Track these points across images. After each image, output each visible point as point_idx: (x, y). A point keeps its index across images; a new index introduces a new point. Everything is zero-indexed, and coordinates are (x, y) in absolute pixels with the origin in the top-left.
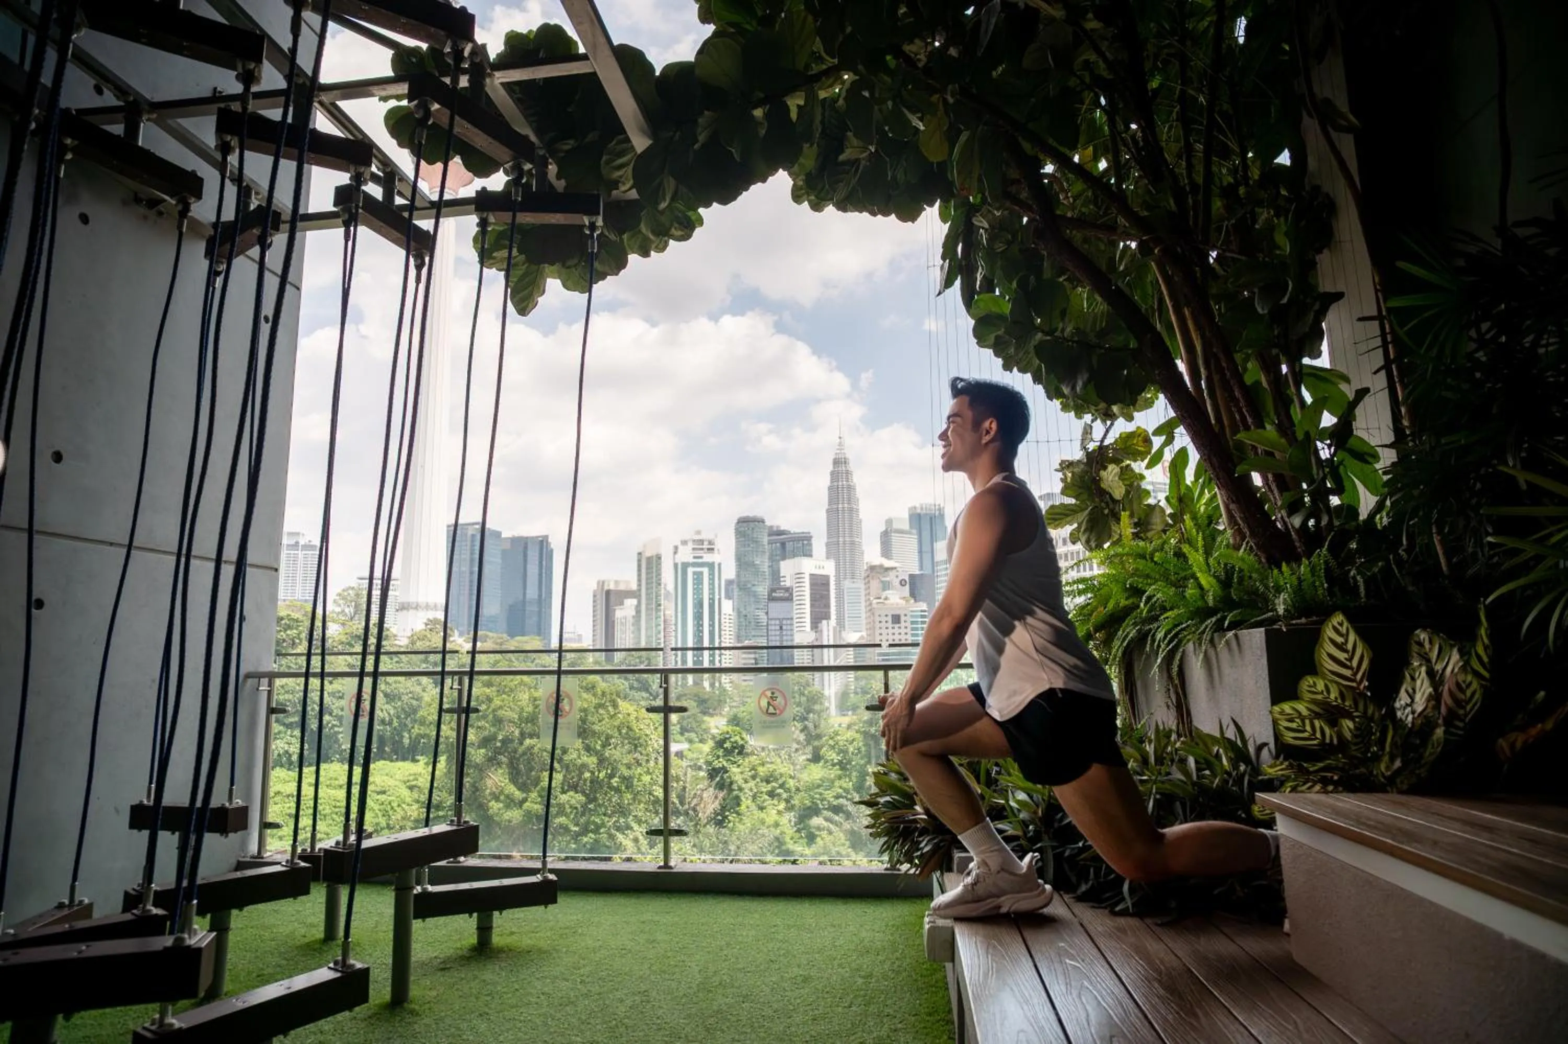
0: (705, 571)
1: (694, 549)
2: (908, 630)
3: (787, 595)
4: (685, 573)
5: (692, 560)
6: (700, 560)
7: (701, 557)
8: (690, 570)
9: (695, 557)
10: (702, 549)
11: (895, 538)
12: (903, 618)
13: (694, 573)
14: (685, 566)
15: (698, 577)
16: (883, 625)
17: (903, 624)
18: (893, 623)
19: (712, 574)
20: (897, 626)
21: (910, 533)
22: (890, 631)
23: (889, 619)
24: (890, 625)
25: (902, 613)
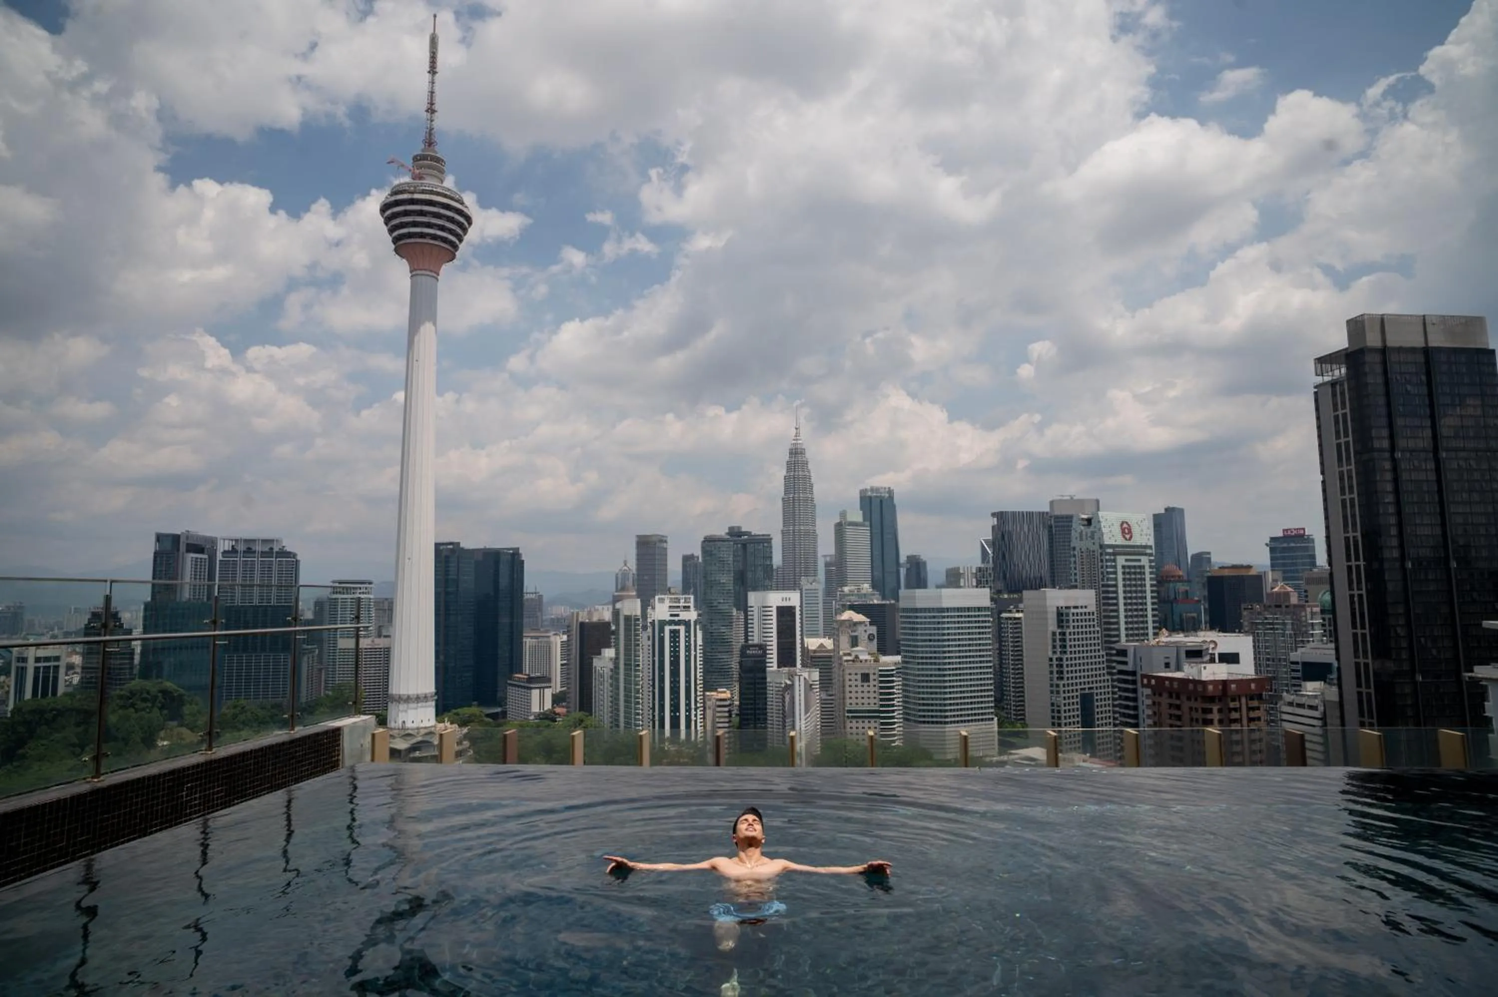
0: (682, 628)
1: (670, 607)
2: (876, 689)
3: (760, 652)
4: (662, 630)
5: (668, 618)
6: (676, 619)
7: (678, 615)
8: (667, 628)
9: (671, 615)
10: (678, 607)
11: (849, 532)
12: (872, 677)
13: (671, 631)
14: (663, 623)
15: (675, 634)
16: (853, 683)
17: (872, 683)
18: (863, 681)
19: (688, 631)
20: (866, 684)
21: (864, 526)
22: (860, 689)
23: (859, 677)
24: (859, 683)
25: (871, 672)
